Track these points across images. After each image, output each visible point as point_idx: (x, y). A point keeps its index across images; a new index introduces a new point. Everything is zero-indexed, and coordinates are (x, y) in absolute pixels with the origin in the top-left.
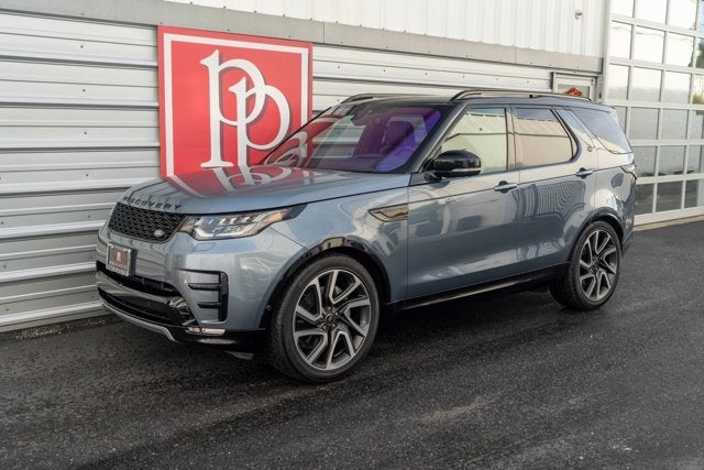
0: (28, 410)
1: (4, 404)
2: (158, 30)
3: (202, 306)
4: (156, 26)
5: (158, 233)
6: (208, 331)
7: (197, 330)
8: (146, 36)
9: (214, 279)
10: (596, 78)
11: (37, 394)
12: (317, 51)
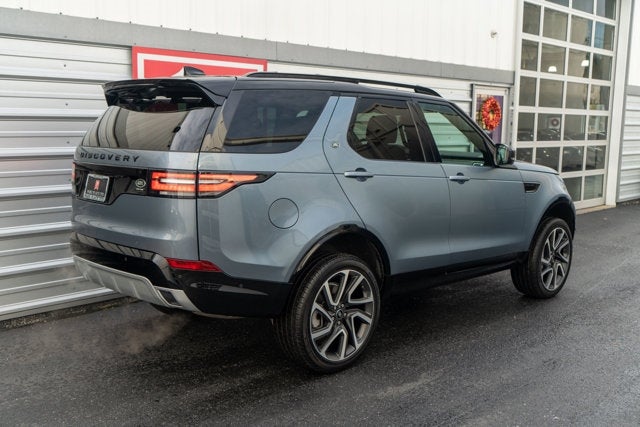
0: (26, 394)
1: (4, 389)
2: (133, 51)
4: (131, 47)
8: (122, 55)
10: (509, 88)
11: (32, 379)
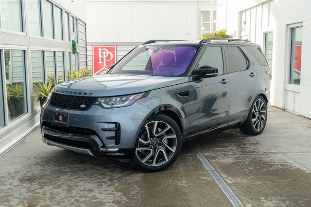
3: (108, 138)
5: (83, 106)
6: (110, 150)
7: (105, 149)
9: (113, 126)
12: (118, 46)
